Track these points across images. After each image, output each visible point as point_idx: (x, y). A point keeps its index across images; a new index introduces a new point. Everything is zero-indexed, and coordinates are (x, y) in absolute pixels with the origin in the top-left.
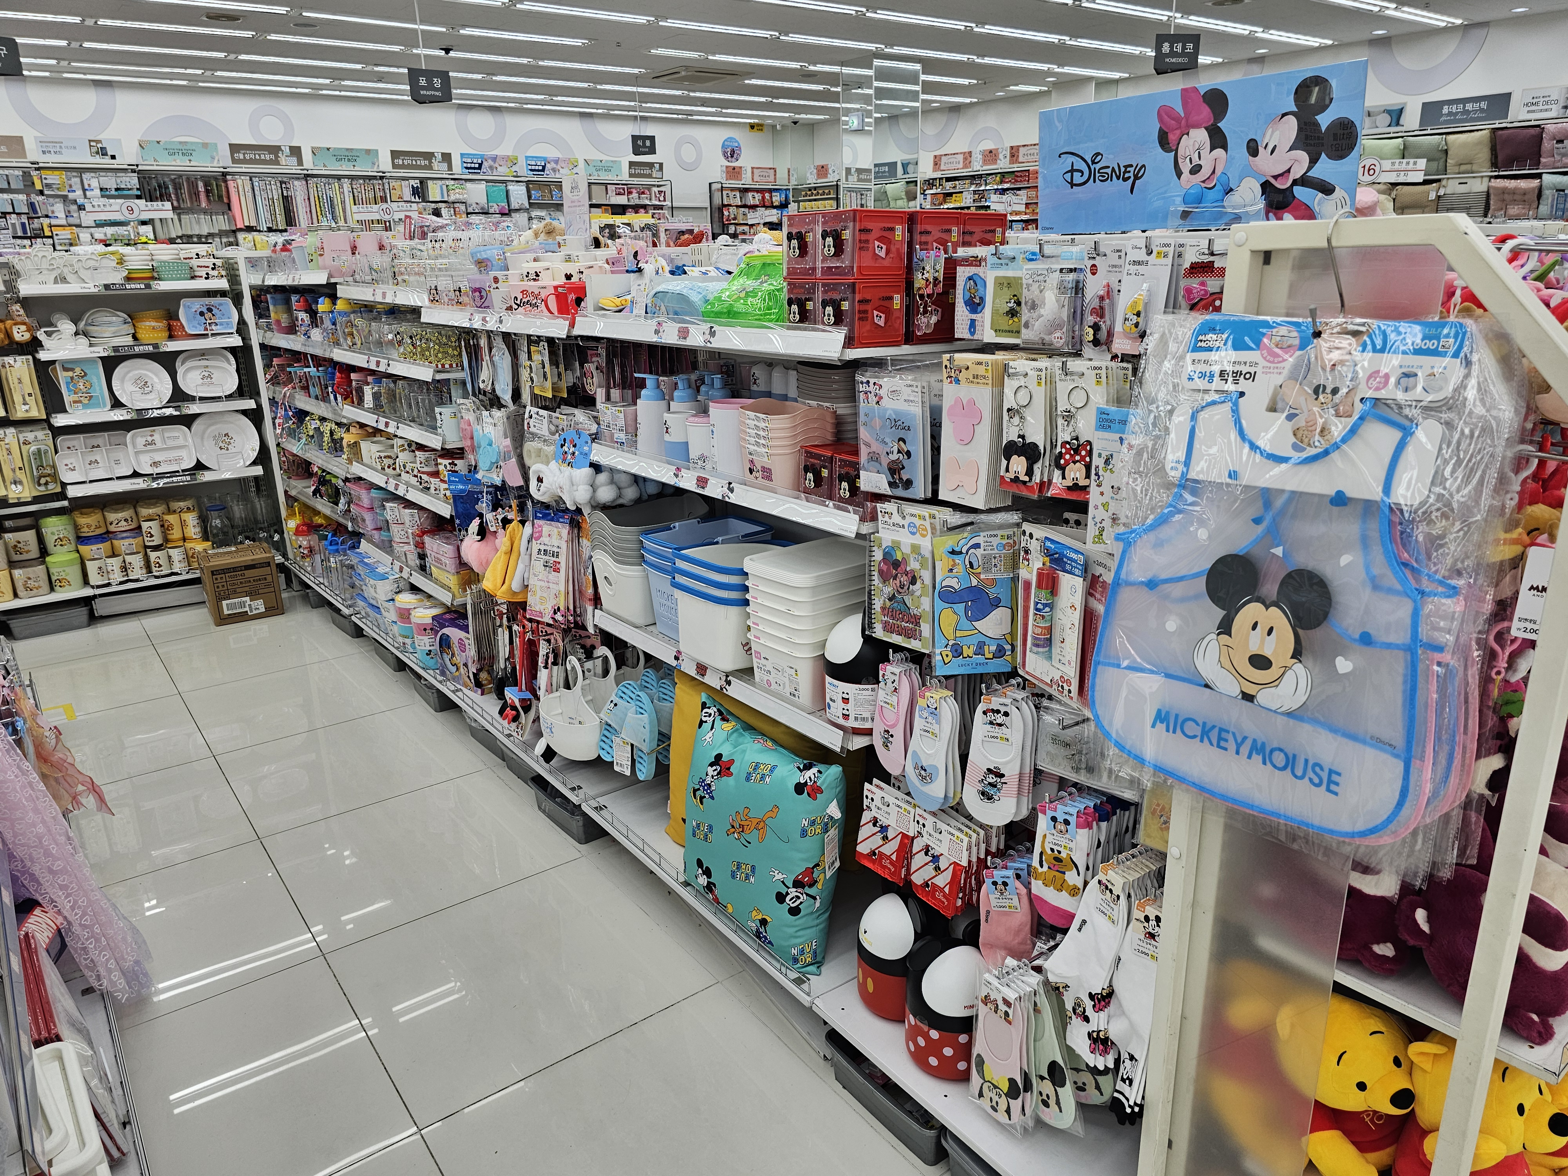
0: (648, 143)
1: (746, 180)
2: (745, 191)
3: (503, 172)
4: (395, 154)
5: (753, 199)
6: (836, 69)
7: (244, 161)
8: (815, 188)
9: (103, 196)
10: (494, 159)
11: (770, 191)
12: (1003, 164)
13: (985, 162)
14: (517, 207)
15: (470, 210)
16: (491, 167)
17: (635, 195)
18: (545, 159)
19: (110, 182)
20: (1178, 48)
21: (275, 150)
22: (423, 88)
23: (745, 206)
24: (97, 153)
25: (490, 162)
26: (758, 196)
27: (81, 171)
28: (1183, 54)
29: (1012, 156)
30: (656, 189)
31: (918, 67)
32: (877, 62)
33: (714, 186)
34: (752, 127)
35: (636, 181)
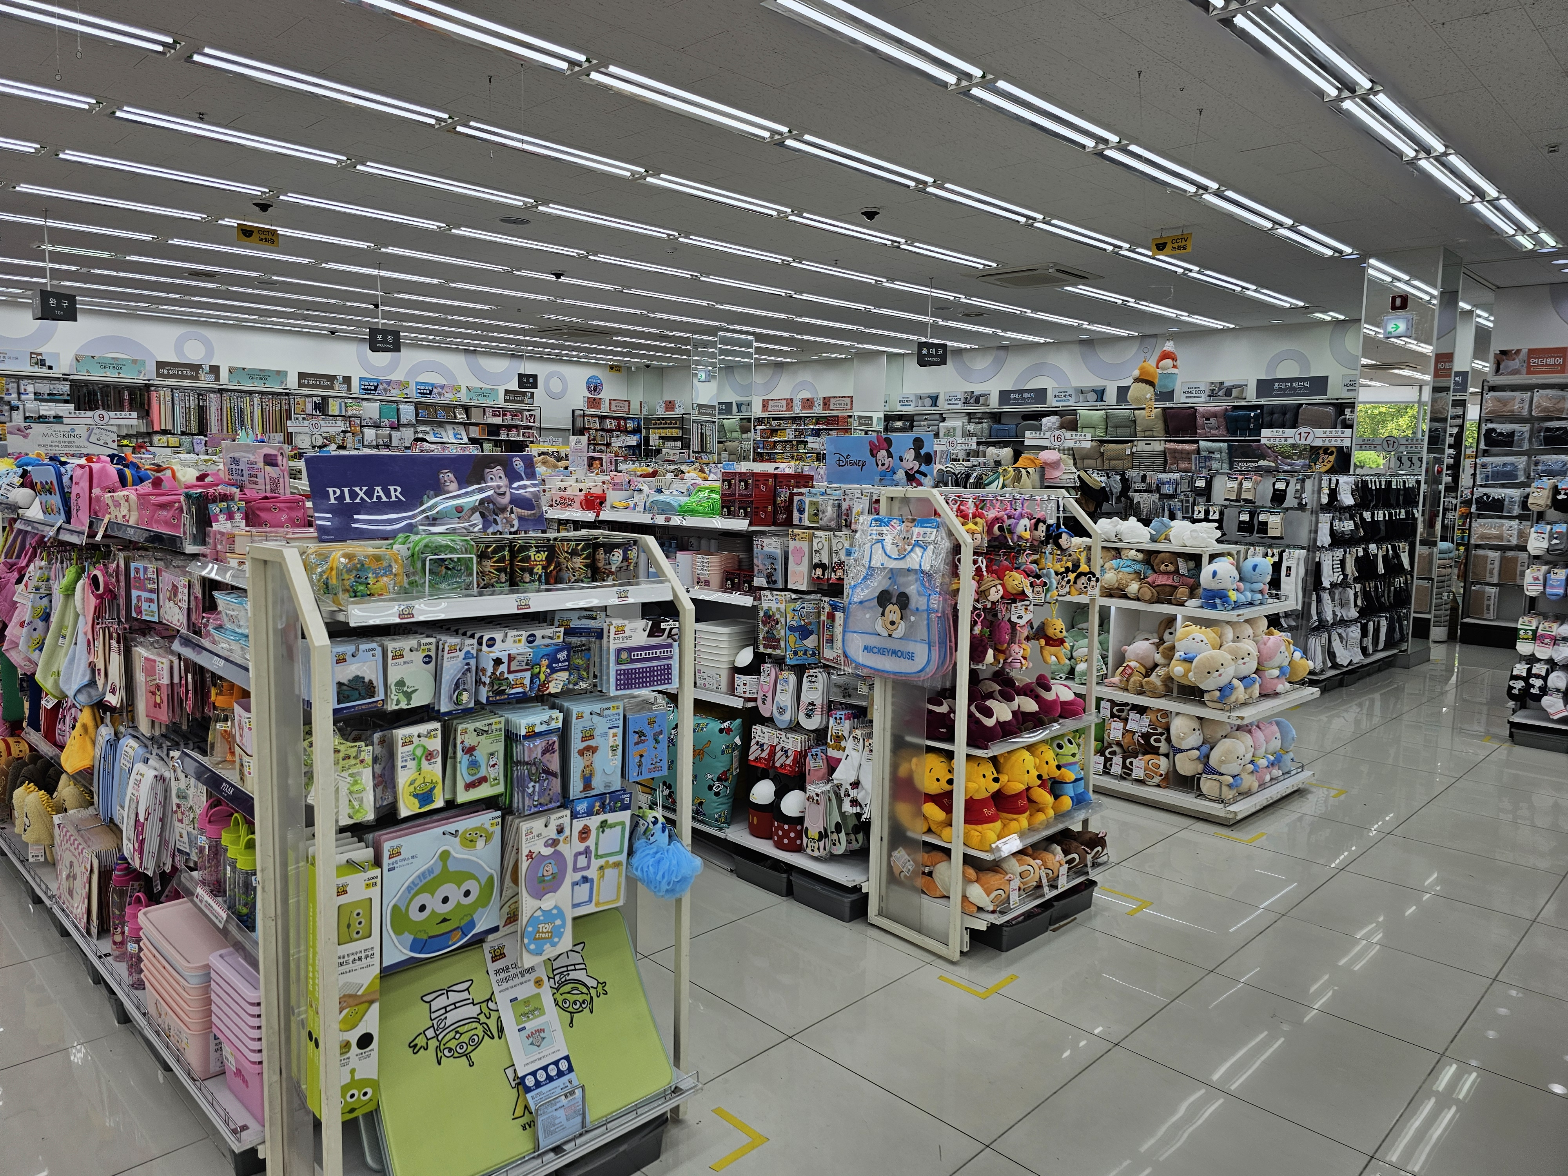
0: (531, 380)
1: (605, 409)
2: (602, 418)
3: (395, 394)
4: (302, 376)
5: (610, 424)
6: (689, 335)
7: (168, 376)
8: (663, 419)
9: (36, 400)
10: (389, 383)
11: (625, 419)
12: (818, 410)
13: (804, 407)
14: (405, 422)
15: (364, 423)
16: (385, 390)
17: (509, 417)
18: (432, 385)
19: (44, 388)
20: (933, 352)
21: (197, 368)
22: (380, 342)
23: (602, 430)
24: (37, 363)
25: (385, 385)
26: (615, 423)
27: (19, 378)
28: (936, 356)
29: (825, 404)
30: (527, 413)
31: (751, 338)
32: (720, 333)
33: (577, 413)
34: (612, 367)
35: (510, 406)
